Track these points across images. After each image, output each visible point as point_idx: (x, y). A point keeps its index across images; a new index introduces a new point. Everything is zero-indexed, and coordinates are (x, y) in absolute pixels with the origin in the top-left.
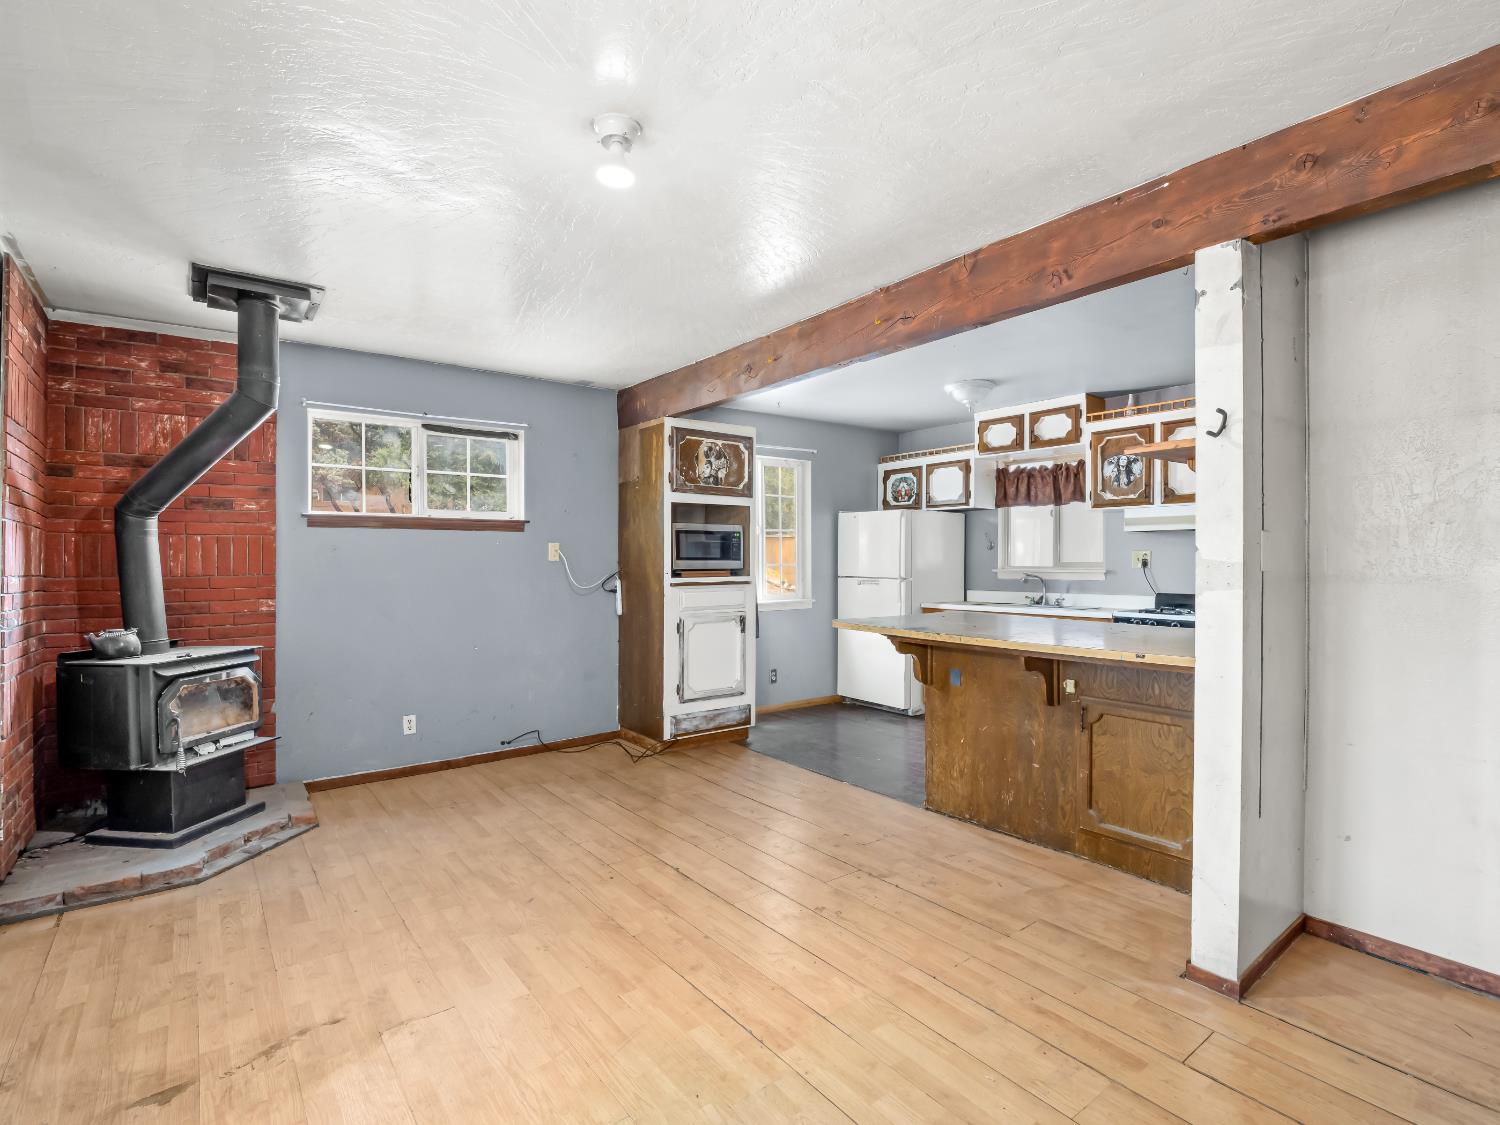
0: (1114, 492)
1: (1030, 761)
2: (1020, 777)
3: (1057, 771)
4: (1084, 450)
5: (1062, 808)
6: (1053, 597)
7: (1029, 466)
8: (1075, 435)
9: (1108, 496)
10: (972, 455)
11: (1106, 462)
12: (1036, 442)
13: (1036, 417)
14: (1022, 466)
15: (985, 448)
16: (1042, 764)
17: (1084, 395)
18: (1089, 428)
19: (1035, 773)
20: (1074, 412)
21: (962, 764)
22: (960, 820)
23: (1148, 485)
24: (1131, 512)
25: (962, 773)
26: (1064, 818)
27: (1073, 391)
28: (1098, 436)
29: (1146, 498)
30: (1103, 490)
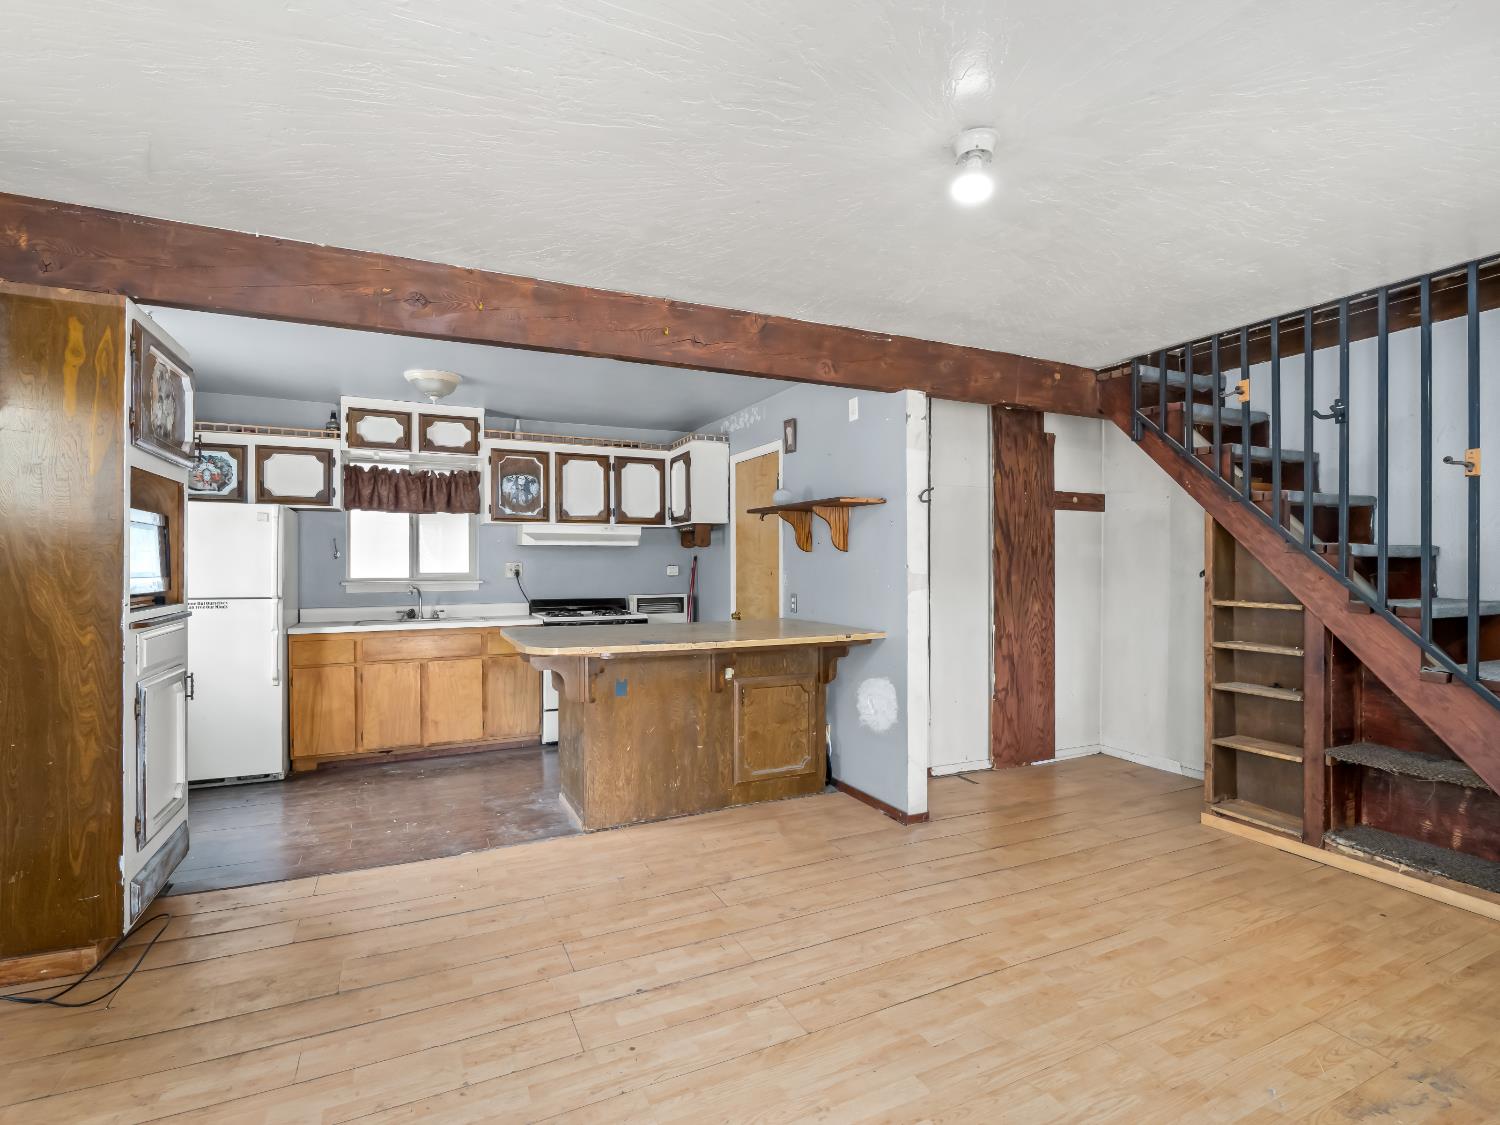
0: (513, 508)
1: (695, 744)
2: (687, 762)
3: (718, 745)
4: (482, 464)
5: (722, 773)
6: (427, 610)
7: (390, 467)
8: (473, 448)
9: (508, 511)
10: (338, 446)
11: (505, 480)
12: (427, 444)
13: (427, 420)
14: (381, 466)
15: (355, 440)
16: (705, 744)
17: (483, 410)
18: (487, 445)
19: (699, 753)
20: (472, 424)
21: (628, 771)
22: (630, 826)
23: (547, 504)
24: (528, 527)
25: (628, 781)
26: (723, 781)
27: (473, 404)
28: (498, 453)
29: (545, 517)
30: (503, 505)
